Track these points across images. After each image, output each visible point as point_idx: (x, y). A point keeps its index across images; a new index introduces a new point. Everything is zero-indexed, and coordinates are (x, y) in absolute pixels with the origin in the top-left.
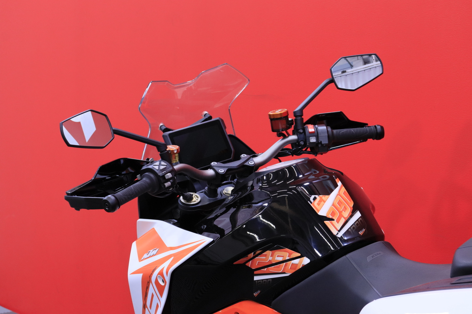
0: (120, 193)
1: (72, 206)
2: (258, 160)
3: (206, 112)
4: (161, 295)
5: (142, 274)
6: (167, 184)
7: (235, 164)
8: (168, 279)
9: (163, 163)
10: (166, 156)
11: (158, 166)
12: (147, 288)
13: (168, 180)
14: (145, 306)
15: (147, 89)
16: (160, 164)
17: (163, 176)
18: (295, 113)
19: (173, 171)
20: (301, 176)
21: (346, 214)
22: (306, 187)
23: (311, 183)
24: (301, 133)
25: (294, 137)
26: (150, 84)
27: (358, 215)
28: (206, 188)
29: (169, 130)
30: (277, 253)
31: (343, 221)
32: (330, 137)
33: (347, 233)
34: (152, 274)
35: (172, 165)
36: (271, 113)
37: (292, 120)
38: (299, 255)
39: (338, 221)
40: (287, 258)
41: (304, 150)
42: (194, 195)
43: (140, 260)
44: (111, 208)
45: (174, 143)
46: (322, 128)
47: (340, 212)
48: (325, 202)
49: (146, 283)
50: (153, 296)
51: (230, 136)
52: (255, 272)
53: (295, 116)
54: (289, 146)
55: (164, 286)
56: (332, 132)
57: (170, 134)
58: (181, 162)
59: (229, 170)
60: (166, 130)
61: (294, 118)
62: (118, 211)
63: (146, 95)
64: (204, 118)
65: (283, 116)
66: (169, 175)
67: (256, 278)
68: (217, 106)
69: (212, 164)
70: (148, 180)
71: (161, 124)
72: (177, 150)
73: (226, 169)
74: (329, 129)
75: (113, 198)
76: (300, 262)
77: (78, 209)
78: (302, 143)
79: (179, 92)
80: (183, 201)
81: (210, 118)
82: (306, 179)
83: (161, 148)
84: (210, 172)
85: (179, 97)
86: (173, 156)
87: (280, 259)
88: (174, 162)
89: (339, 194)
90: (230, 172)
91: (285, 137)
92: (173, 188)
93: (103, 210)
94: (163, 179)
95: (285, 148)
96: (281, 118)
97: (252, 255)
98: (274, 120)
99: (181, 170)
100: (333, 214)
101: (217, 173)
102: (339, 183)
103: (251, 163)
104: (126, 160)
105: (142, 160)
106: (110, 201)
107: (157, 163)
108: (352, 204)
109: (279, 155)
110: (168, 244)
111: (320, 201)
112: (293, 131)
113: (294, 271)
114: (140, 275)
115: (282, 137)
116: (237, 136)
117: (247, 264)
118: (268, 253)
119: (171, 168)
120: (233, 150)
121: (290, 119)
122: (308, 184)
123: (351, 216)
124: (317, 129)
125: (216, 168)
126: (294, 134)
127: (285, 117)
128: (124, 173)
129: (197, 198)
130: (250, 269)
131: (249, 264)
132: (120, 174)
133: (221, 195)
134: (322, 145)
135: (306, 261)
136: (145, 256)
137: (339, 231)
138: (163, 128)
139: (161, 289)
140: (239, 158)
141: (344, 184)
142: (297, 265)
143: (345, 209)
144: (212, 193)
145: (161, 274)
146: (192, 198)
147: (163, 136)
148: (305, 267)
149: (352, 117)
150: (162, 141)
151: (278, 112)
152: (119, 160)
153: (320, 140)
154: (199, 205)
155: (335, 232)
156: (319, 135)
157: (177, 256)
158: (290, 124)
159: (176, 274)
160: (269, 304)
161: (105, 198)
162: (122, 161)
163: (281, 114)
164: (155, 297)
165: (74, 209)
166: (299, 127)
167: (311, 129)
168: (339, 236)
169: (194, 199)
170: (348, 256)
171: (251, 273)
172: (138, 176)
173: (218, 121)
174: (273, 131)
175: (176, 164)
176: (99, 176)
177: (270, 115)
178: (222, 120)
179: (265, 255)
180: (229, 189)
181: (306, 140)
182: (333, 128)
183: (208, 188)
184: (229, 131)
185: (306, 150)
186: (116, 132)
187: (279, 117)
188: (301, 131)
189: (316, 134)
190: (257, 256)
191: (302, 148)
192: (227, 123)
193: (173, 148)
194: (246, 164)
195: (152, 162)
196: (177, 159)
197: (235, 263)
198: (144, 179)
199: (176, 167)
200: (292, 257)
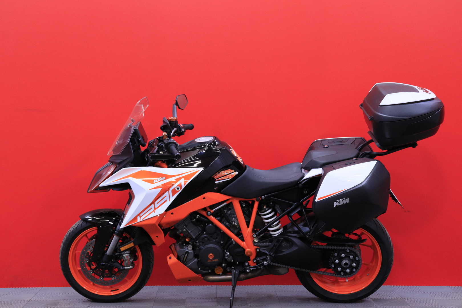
24: (179, 127)
25: (176, 129)
30: (226, 171)
38: (234, 171)
40: (230, 173)
43: (152, 183)
67: (216, 182)
76: (235, 174)
87: (227, 173)
113: (232, 177)
117: (214, 177)
118: (223, 172)
130: (215, 179)
135: (237, 173)
136: (156, 181)
137: (242, 162)
142: (233, 175)
179: (221, 173)
181: (180, 130)
190: (218, 173)
200: (231, 172)
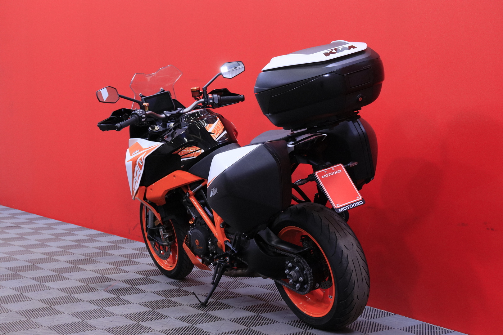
0: (122, 123)
1: (100, 129)
2: (185, 110)
3: (162, 88)
4: (141, 170)
5: (132, 161)
6: (143, 120)
7: (175, 112)
8: (144, 161)
9: (141, 110)
10: (143, 108)
11: (139, 112)
12: (135, 167)
13: (144, 118)
14: (133, 177)
15: (134, 77)
16: (140, 111)
17: (141, 116)
18: (203, 88)
19: (145, 114)
20: (202, 115)
21: (220, 132)
22: (205, 120)
23: (207, 119)
24: (206, 98)
25: (202, 100)
26: (135, 74)
27: (225, 132)
28: (162, 124)
29: (144, 96)
30: (191, 148)
31: (218, 134)
32: (219, 100)
33: (220, 139)
34: (137, 160)
35: (145, 112)
36: (192, 89)
37: (202, 92)
38: (200, 148)
39: (216, 135)
40: (195, 150)
41: (207, 106)
42: (156, 126)
43: (131, 155)
44: (119, 129)
45: (146, 102)
46: (216, 96)
47: (218, 131)
48: (211, 126)
49: (134, 165)
50: (137, 170)
51: (173, 100)
52: (182, 157)
53: (203, 90)
54: (201, 104)
55: (142, 165)
56: (220, 98)
57: (144, 98)
58: (149, 110)
59: (172, 115)
60: (143, 96)
61: (203, 91)
62: (121, 130)
63: (133, 80)
64: (161, 91)
65: (197, 90)
66: (144, 116)
67: (182, 160)
68: (167, 85)
69: (164, 112)
70: (134, 118)
71: (140, 94)
72: (148, 105)
73: (170, 114)
74: (219, 96)
75: (119, 125)
76: (200, 152)
77: (103, 131)
78: (206, 103)
79: (149, 78)
80: (150, 129)
81: (164, 91)
82: (204, 117)
83: (140, 104)
84: (163, 116)
85: (149, 81)
86: (146, 108)
87: (192, 151)
88: (146, 110)
89: (217, 123)
90: (172, 116)
91: (198, 100)
92: (146, 122)
93: (115, 130)
94: (141, 117)
95: (198, 105)
96: (196, 91)
97: (180, 149)
98: (193, 92)
99: (150, 114)
100: (215, 131)
101: (166, 116)
102: (218, 119)
103: (182, 112)
104: (125, 109)
105: (132, 109)
106: (118, 126)
107: (139, 110)
108: (223, 128)
109: (195, 108)
110: (144, 147)
111: (209, 126)
112: (203, 97)
113: (197, 156)
114: (131, 162)
115: (197, 100)
116: (177, 100)
117: (178, 154)
118: (187, 148)
119: (145, 113)
120: (174, 106)
121: (201, 92)
122: (206, 119)
123: (222, 133)
124: (213, 96)
125: (166, 114)
126: (203, 99)
127: (198, 90)
128: (124, 115)
129: (157, 128)
130: (179, 156)
131: (179, 154)
132: (122, 116)
133: (169, 127)
134: (215, 104)
135: (203, 151)
136: (134, 153)
137: (216, 139)
138: (141, 95)
139: (141, 167)
140: (176, 109)
141: (220, 119)
142: (199, 153)
143: (220, 130)
144: (164, 126)
145: (141, 160)
146: (155, 128)
147: (141, 99)
148: (202, 153)
149: (231, 91)
150: (140, 101)
151: (195, 88)
152: (121, 109)
153: (215, 101)
154: (158, 131)
155: (215, 139)
156: (214, 99)
157: (148, 152)
158: (201, 94)
159: (148, 159)
160: (187, 171)
161: (116, 125)
162: (123, 110)
163: (196, 89)
164: (138, 171)
165: (101, 130)
166: (205, 95)
167: (210, 96)
168: (217, 140)
169: (156, 128)
170: (220, 148)
171: (180, 157)
172: (130, 116)
173: (167, 92)
174: (193, 97)
175: (147, 111)
176: (112, 117)
177: (191, 90)
178: (170, 92)
179: (186, 150)
180: (172, 124)
181: (208, 101)
182: (221, 96)
183: (163, 123)
184: (173, 97)
185: (208, 106)
186: (120, 96)
187: (195, 90)
188: (206, 97)
189: (213, 99)
190: (182, 150)
191: (207, 105)
192: (172, 93)
193: (146, 104)
194: (180, 112)
195: (136, 110)
196: (148, 109)
197: (173, 153)
198: (133, 117)
199: (147, 113)
200: (197, 150)
